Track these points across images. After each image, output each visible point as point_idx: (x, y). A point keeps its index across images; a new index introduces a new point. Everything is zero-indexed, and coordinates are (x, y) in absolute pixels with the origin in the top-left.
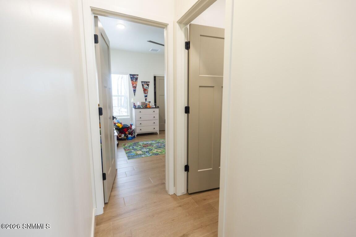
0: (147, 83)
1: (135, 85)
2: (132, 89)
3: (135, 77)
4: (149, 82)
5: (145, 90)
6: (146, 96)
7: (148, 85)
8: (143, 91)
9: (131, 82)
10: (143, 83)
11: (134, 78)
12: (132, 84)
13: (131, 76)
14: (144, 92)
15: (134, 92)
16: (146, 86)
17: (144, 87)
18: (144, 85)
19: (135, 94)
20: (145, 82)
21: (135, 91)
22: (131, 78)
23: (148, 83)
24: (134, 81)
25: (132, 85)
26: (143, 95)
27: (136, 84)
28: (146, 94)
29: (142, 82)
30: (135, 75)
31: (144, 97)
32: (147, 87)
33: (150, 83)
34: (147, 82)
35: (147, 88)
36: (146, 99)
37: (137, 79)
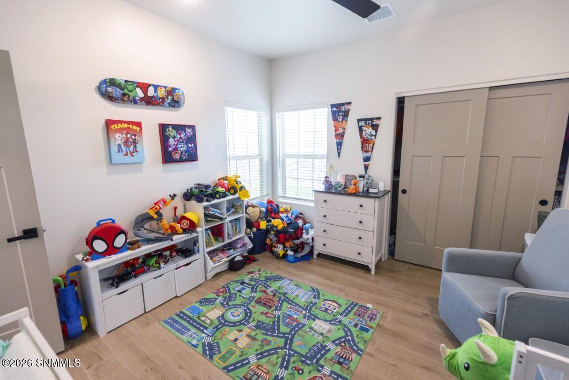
0: (373, 123)
1: (340, 131)
2: (334, 141)
3: (343, 109)
4: (379, 119)
5: (366, 144)
6: (367, 159)
7: (375, 127)
8: (360, 146)
9: (332, 124)
10: (361, 124)
11: (340, 112)
12: (334, 129)
13: (335, 109)
14: (362, 147)
15: (338, 149)
16: (368, 131)
17: (364, 133)
18: (364, 128)
19: (339, 153)
20: (366, 120)
21: (339, 145)
22: (334, 113)
23: (376, 122)
24: (341, 120)
25: (336, 131)
26: (361, 155)
27: (344, 129)
28: (367, 152)
29: (359, 120)
30: (343, 104)
31: (362, 160)
32: (373, 132)
33: (381, 120)
34: (372, 119)
35: (372, 135)
36: (366, 167)
37: (346, 114)
